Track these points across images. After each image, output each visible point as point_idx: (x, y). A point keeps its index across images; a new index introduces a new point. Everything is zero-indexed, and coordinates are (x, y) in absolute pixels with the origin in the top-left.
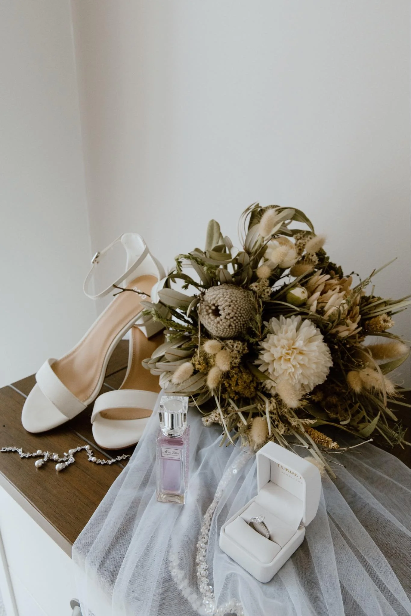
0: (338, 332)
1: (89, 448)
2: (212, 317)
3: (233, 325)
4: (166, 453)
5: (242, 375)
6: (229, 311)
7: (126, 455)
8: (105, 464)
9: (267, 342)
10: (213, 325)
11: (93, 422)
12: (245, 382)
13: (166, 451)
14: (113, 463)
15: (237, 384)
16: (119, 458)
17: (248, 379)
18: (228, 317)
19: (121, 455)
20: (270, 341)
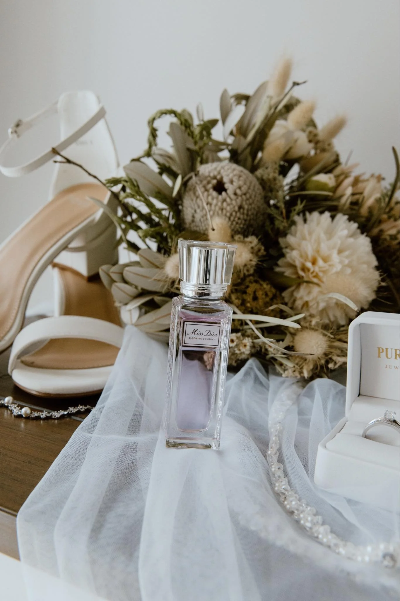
0: (381, 231)
1: (11, 401)
2: (215, 194)
3: (246, 207)
4: (193, 336)
5: (261, 285)
6: (241, 183)
7: (86, 406)
8: (47, 418)
9: (295, 235)
10: (216, 205)
11: (12, 372)
12: (267, 295)
13: (194, 332)
14: (63, 416)
15: (255, 298)
16: (72, 410)
17: (270, 291)
18: (239, 192)
19: (75, 406)
20: (298, 234)
